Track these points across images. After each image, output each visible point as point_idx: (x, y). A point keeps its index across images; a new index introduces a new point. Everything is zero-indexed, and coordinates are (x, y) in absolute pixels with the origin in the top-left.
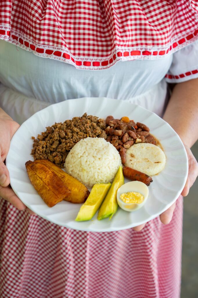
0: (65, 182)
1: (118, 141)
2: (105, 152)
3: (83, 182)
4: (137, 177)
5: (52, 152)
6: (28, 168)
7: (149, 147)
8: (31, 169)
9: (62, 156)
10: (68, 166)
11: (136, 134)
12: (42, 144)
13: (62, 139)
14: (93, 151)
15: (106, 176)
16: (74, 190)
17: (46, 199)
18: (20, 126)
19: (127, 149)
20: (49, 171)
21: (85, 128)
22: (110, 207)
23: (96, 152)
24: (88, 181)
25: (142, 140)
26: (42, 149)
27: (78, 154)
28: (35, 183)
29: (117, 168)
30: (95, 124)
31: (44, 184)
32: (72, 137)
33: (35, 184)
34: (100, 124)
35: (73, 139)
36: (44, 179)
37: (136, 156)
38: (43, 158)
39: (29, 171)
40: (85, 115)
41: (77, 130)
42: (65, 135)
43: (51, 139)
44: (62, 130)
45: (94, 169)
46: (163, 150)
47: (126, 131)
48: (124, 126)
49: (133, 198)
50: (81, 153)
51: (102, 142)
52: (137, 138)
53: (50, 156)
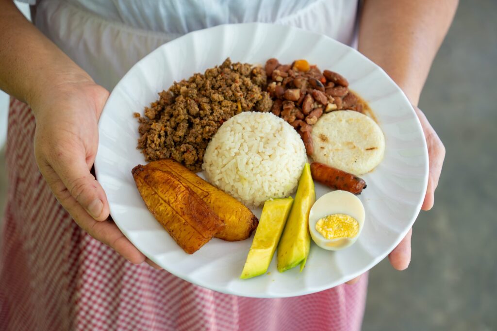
0: (211, 205)
1: (294, 110)
2: (279, 142)
3: (242, 199)
4: (338, 182)
5: (177, 144)
6: (138, 181)
7: (352, 120)
8: (144, 183)
9: (196, 149)
10: (211, 171)
11: (326, 96)
12: (157, 130)
13: (195, 117)
14: (256, 141)
15: (283, 185)
16: (230, 220)
17: (180, 239)
18: (110, 94)
19: (312, 125)
20: (180, 187)
21: (232, 91)
22: (299, 248)
23: (262, 144)
24: (251, 198)
25: (338, 106)
26: (159, 140)
27: (230, 149)
28: (157, 210)
29: (301, 168)
30: (248, 81)
31: (175, 213)
32: (211, 111)
33: (156, 212)
34: (257, 79)
35: (214, 116)
36: (172, 203)
37: (331, 139)
38: (162, 156)
39: (142, 187)
40: (228, 62)
41: (219, 98)
42: (198, 109)
43: (173, 119)
44: (190, 98)
45: (261, 176)
46: (377, 122)
47: (307, 90)
48: (302, 81)
49: (339, 227)
50: (235, 148)
51: (269, 121)
52: (328, 102)
53: (175, 152)
